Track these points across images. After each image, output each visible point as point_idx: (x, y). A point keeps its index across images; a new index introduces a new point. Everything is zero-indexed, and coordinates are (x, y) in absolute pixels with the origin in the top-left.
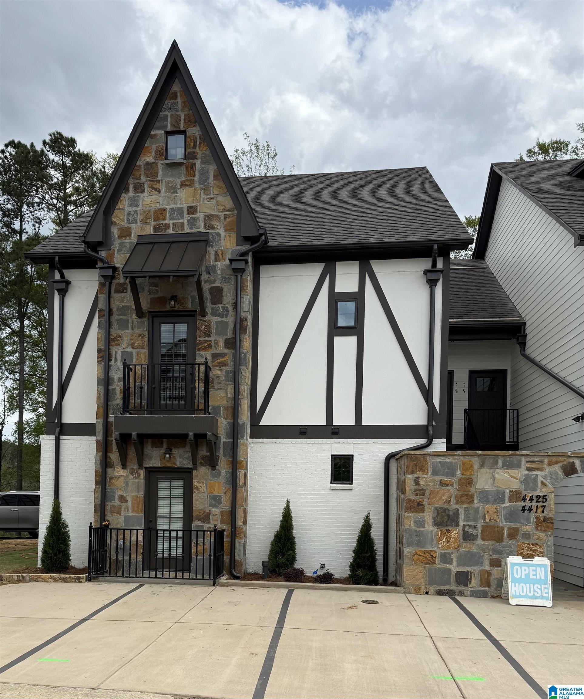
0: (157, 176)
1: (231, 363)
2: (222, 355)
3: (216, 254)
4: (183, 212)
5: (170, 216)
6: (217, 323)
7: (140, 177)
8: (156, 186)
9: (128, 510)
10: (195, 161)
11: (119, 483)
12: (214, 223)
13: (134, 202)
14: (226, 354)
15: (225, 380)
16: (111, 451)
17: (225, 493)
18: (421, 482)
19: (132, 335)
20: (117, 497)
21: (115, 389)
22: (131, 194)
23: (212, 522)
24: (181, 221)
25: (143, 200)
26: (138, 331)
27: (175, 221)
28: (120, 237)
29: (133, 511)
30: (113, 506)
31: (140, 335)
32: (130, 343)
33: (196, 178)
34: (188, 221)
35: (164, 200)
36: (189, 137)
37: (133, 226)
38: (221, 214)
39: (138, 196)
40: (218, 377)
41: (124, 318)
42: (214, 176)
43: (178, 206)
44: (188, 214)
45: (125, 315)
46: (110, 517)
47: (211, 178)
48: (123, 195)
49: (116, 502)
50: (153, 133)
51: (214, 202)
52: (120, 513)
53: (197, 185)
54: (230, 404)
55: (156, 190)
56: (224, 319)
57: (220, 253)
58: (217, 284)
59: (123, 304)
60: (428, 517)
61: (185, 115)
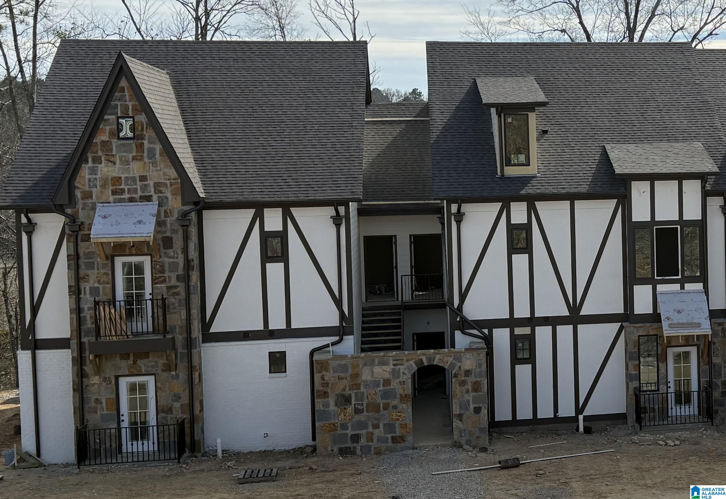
0: (112, 152)
1: (183, 293)
2: (176, 287)
3: (166, 212)
4: (136, 180)
5: (125, 182)
6: (170, 264)
7: (97, 152)
8: (112, 159)
9: (103, 410)
10: (144, 141)
11: (94, 389)
12: (163, 189)
13: (93, 171)
14: (178, 286)
15: (179, 306)
16: (85, 365)
17: (184, 390)
18: (326, 378)
19: (98, 274)
20: (93, 400)
21: (86, 316)
22: (90, 164)
23: (173, 412)
24: (135, 187)
25: (101, 170)
26: (102, 271)
27: (129, 187)
28: (83, 199)
29: (107, 410)
30: (91, 407)
31: (104, 274)
32: (96, 280)
33: (145, 154)
34: (140, 187)
35: (119, 171)
36: (137, 122)
37: (94, 190)
38: (168, 182)
39: (96, 167)
40: (172, 304)
41: (91, 260)
42: (160, 154)
43: (131, 175)
44: (140, 181)
45: (91, 258)
46: (87, 416)
47: (158, 156)
48: (83, 165)
49: (93, 404)
50: (106, 117)
51: (161, 173)
52: (97, 413)
53: (146, 160)
54: (184, 323)
55: (111, 162)
56: (175, 260)
57: (169, 212)
58: (168, 234)
59: (89, 250)
60: (331, 400)
61: (132, 105)
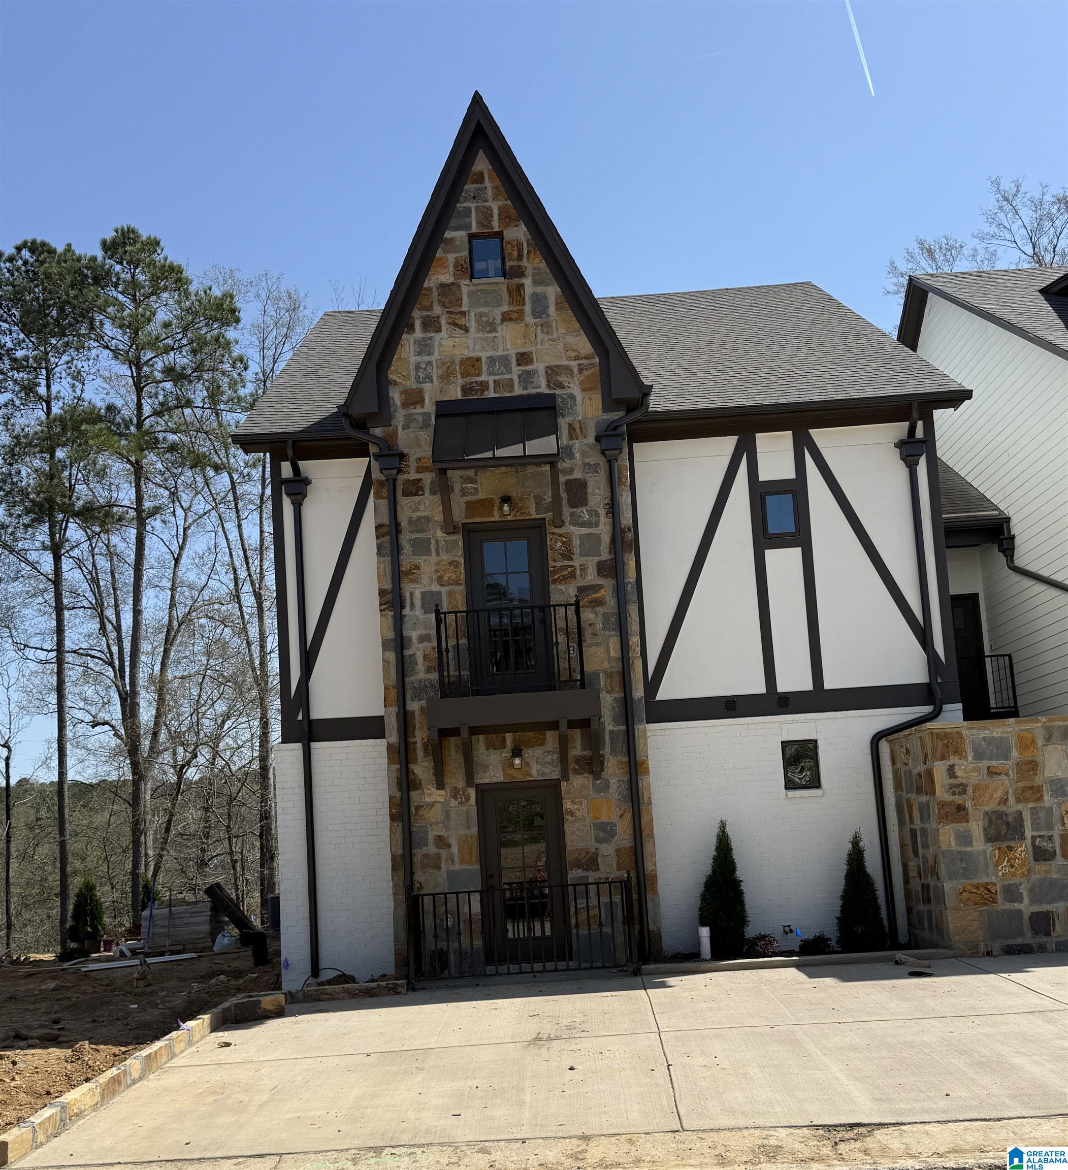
0: (461, 305)
1: (611, 602)
2: (596, 588)
3: (571, 427)
4: (509, 363)
5: (488, 369)
6: (582, 538)
7: (431, 306)
8: (461, 321)
9: (453, 861)
10: (523, 281)
11: (434, 814)
12: (562, 378)
13: (424, 348)
14: (601, 587)
15: (604, 629)
16: (415, 761)
17: (621, 817)
18: (959, 773)
19: (438, 564)
20: (431, 838)
21: (414, 655)
22: (418, 333)
23: (601, 867)
24: (508, 376)
25: (440, 345)
26: (446, 557)
27: (497, 378)
28: (405, 405)
29: (462, 861)
30: (426, 856)
31: (451, 563)
32: (435, 577)
33: (528, 308)
34: (519, 376)
35: (475, 344)
36: (509, 243)
37: (427, 386)
38: (574, 364)
39: (430, 338)
40: (591, 624)
41: (422, 536)
42: (557, 304)
43: (500, 353)
44: (519, 365)
45: (422, 531)
46: (420, 877)
47: (552, 309)
48: (405, 336)
49: (431, 849)
50: (448, 234)
51: (561, 346)
52: (439, 868)
53: (529, 319)
54: (617, 667)
55: (460, 327)
56: (592, 530)
57: (577, 426)
58: (577, 475)
59: (419, 514)
60: (976, 827)
61: (499, 208)
